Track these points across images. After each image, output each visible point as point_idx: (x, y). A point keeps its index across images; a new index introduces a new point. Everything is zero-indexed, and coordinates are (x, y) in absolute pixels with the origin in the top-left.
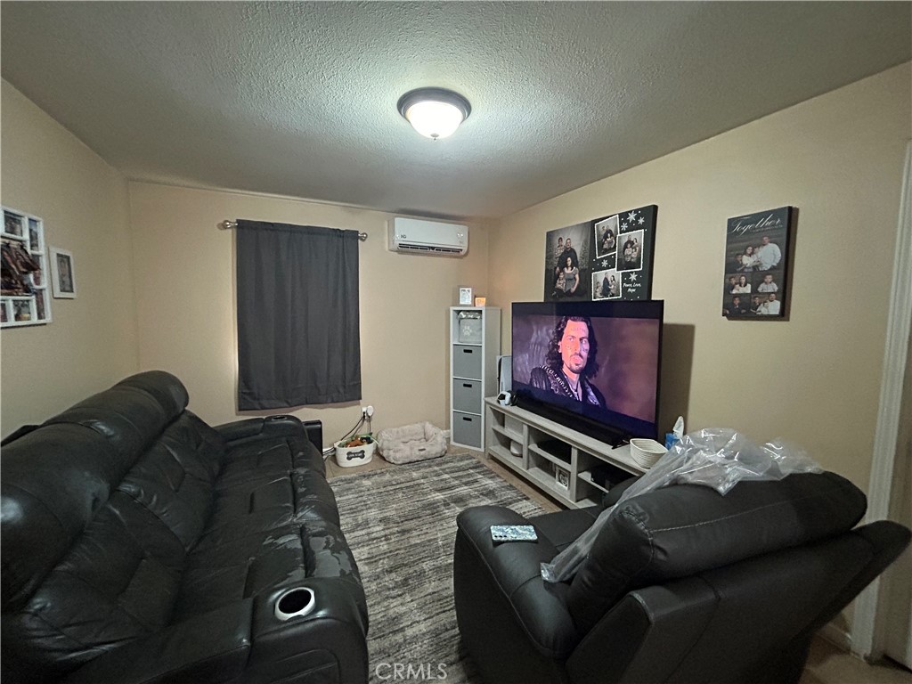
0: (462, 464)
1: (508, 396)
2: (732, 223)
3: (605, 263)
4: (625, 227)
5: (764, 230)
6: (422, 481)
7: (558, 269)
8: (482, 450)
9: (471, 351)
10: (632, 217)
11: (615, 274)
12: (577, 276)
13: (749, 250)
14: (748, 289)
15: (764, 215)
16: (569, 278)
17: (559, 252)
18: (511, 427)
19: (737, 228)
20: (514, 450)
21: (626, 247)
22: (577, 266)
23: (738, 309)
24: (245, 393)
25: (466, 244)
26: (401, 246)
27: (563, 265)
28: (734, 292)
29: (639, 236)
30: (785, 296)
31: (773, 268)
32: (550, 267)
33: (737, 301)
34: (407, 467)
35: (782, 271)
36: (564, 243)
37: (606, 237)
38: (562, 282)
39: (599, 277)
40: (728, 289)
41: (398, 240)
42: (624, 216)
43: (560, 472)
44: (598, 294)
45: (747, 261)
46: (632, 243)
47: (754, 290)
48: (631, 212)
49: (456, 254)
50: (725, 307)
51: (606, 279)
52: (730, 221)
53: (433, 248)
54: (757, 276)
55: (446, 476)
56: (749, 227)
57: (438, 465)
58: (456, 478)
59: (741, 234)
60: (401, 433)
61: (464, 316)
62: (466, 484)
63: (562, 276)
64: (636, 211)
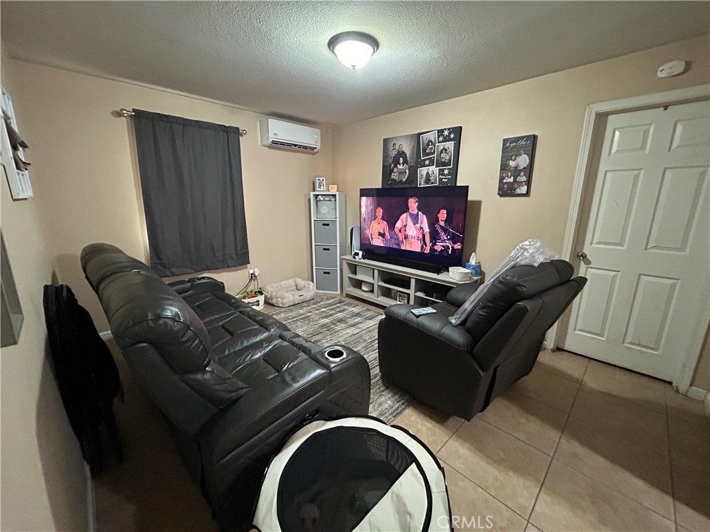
0: (330, 302)
1: (361, 253)
2: (505, 141)
3: (427, 162)
4: (441, 139)
5: (521, 147)
6: (309, 314)
7: (393, 165)
8: (339, 292)
9: (328, 225)
10: (446, 133)
11: (434, 169)
12: (407, 171)
13: (513, 158)
14: (511, 180)
15: (522, 138)
16: (401, 172)
17: (393, 153)
18: (361, 274)
19: (508, 145)
20: (364, 288)
21: (441, 152)
22: (407, 164)
23: (506, 191)
24: (156, 263)
25: (319, 144)
26: (274, 142)
27: (396, 162)
28: (505, 181)
29: (450, 145)
30: (529, 183)
31: (525, 168)
32: (386, 164)
33: (506, 186)
34: (293, 308)
35: (528, 170)
36: (397, 147)
37: (428, 145)
38: (395, 174)
39: (423, 171)
40: (502, 179)
41: (272, 138)
42: (441, 132)
43: (400, 296)
44: (422, 183)
45: (512, 164)
46: (446, 150)
47: (515, 180)
48: (445, 129)
49: (311, 151)
50: (499, 189)
51: (428, 173)
52: (504, 140)
53: (296, 145)
54: (516, 172)
55: (323, 310)
56: (514, 144)
57: (314, 304)
58: (332, 310)
59: (510, 148)
60: (279, 287)
61: (322, 199)
62: (340, 312)
63: (395, 170)
64: (449, 129)
